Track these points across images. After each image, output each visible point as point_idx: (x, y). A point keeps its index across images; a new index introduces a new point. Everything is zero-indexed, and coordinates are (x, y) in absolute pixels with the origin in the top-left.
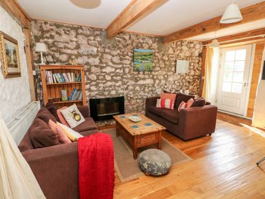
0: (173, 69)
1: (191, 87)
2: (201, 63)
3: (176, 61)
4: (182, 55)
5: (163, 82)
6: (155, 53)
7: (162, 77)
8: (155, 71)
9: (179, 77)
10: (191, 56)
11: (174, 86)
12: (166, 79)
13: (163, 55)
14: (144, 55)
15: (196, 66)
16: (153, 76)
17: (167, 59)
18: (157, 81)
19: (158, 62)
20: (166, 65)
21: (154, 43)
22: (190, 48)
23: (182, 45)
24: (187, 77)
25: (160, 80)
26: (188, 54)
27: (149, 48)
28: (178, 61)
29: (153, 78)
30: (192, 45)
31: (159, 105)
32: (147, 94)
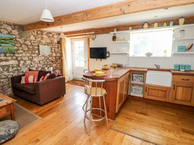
0: (37, 52)
1: (54, 65)
2: (60, 48)
3: (38, 46)
4: (43, 41)
5: (28, 62)
6: (15, 38)
7: (27, 58)
8: (19, 54)
9: (43, 58)
10: (52, 43)
11: (39, 65)
12: (31, 60)
13: (25, 41)
14: (4, 39)
15: (57, 50)
16: (17, 57)
17: (29, 44)
18: (22, 62)
19: (21, 46)
20: (29, 48)
21: (13, 29)
22: (49, 37)
23: (42, 34)
24: (50, 58)
25: (25, 61)
26: (48, 41)
27: (9, 33)
28: (40, 46)
29: (17, 59)
30: (51, 35)
31: (23, 82)
32: (11, 73)
